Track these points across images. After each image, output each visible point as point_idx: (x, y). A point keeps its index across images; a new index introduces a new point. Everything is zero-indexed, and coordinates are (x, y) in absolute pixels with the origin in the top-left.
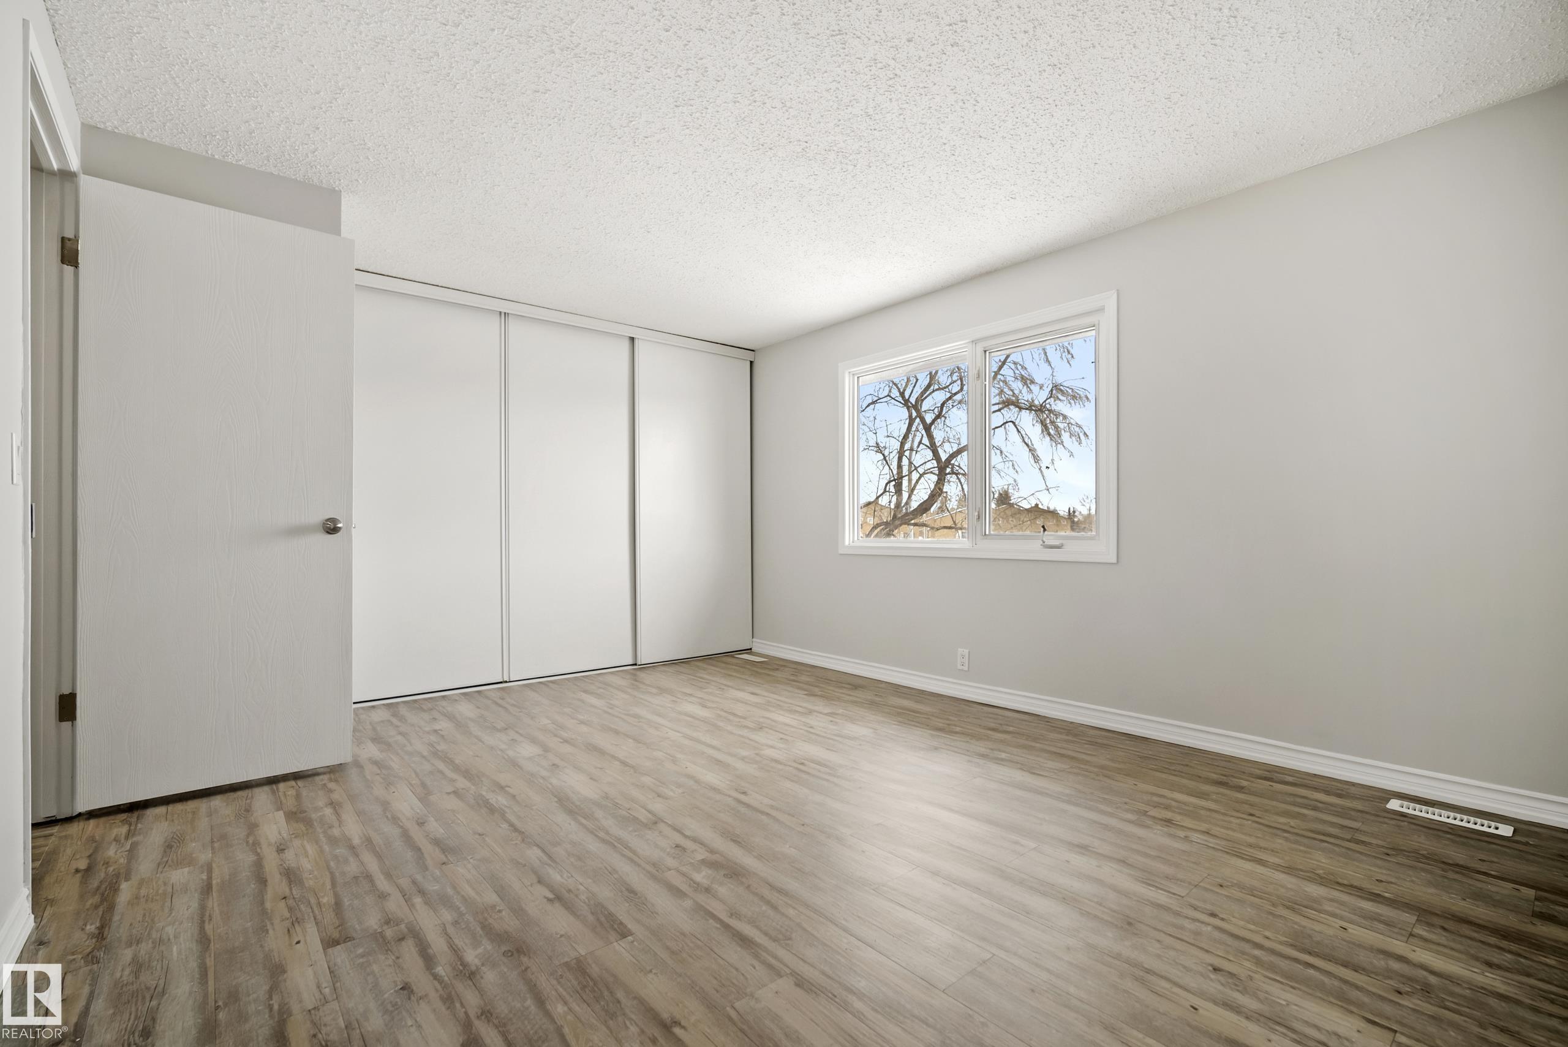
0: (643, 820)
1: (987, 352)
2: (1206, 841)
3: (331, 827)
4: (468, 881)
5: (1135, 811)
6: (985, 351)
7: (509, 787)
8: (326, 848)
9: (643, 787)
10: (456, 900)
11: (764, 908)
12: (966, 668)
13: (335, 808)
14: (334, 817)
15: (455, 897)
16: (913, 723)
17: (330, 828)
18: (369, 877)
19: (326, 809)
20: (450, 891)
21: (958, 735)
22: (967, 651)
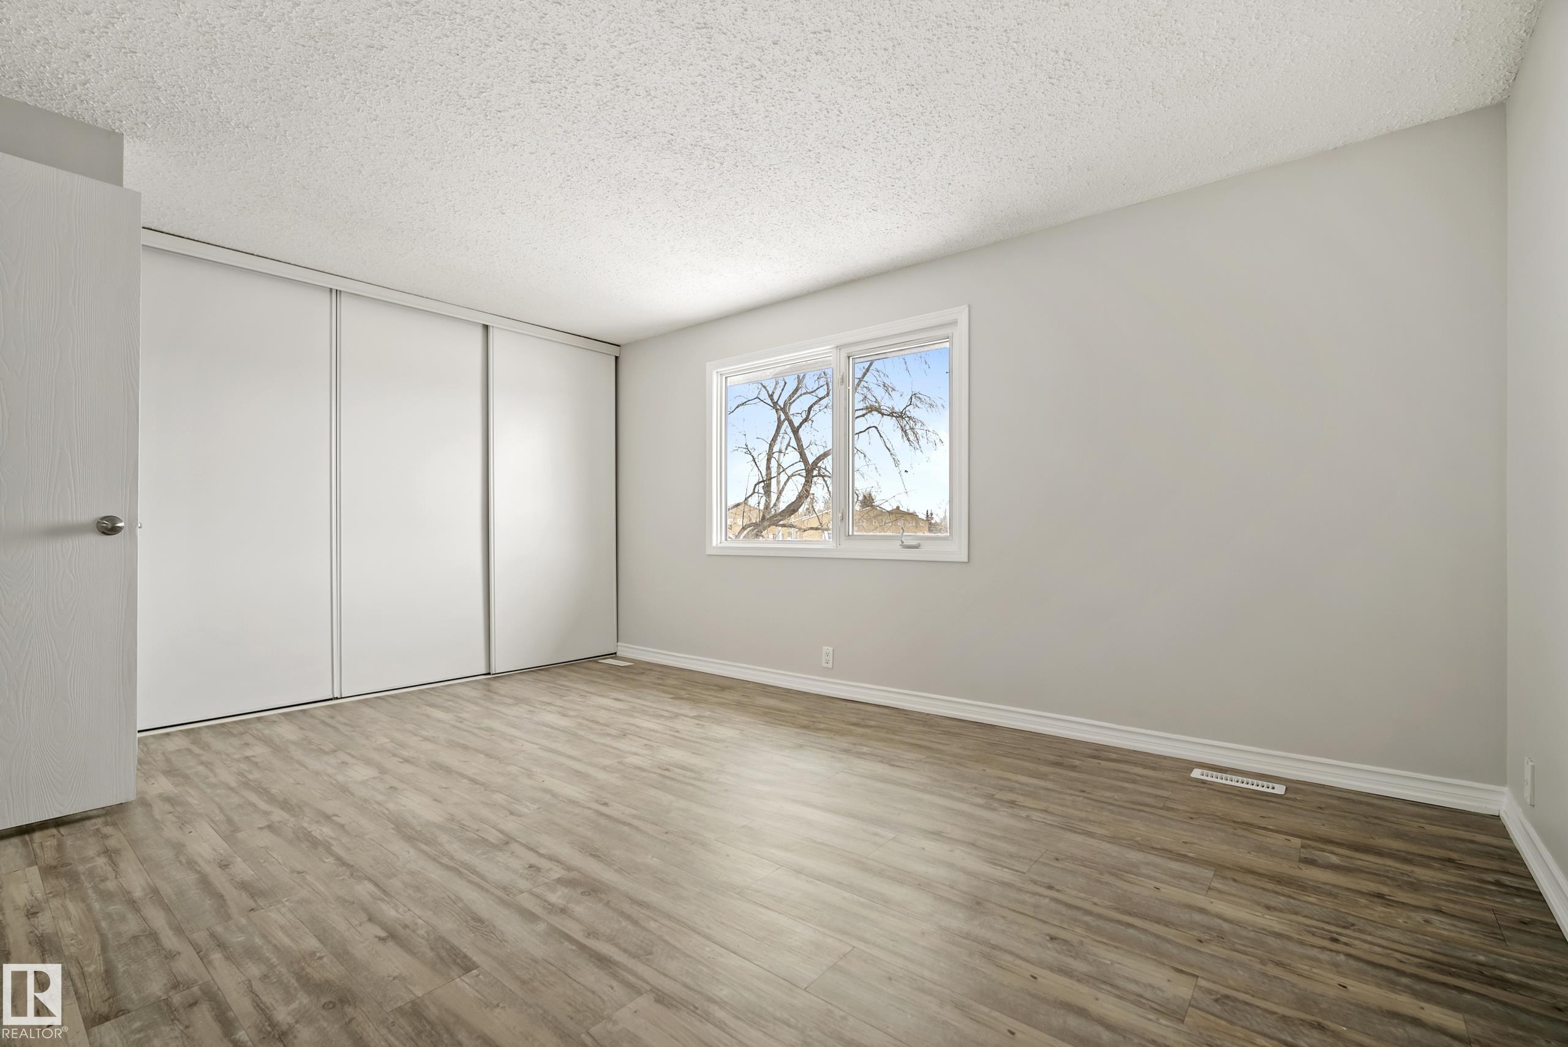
0: (493, 841)
1: (851, 358)
2: (1044, 819)
3: (104, 879)
4: (282, 927)
5: (984, 796)
6: (849, 357)
7: (337, 816)
8: (97, 906)
9: (495, 805)
10: (266, 951)
11: (624, 924)
12: (830, 665)
13: (110, 857)
14: (109, 868)
15: (265, 947)
16: (780, 722)
17: (102, 881)
18: (153, 936)
19: (97, 859)
20: (258, 941)
21: (822, 732)
22: (831, 649)
